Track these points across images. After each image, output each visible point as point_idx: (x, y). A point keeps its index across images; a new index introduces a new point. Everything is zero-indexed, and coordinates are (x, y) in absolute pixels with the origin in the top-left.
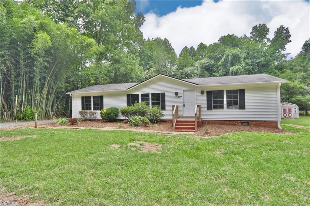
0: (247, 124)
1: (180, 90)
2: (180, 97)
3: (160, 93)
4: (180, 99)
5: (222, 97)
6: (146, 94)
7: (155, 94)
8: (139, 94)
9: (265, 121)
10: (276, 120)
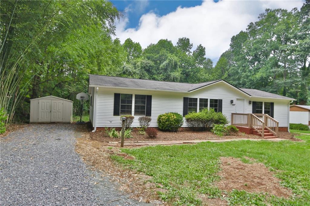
1: (234, 98)
2: (234, 105)
3: (217, 100)
4: (234, 107)
5: (261, 108)
6: (204, 99)
7: (213, 99)
8: (197, 99)
9: (282, 127)
10: (287, 126)
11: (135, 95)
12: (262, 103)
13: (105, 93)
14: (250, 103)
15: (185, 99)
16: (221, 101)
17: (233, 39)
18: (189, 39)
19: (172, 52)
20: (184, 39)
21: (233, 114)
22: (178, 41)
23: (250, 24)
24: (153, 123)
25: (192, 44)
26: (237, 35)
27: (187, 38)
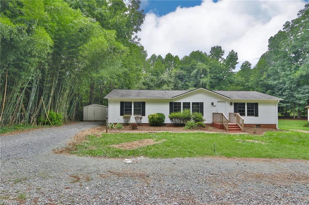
0: (259, 126)
1: (215, 101)
2: (215, 106)
3: (199, 103)
4: (215, 108)
5: (244, 108)
6: (187, 102)
7: (195, 103)
8: (181, 103)
9: (269, 124)
10: (275, 124)
11: (134, 102)
12: (244, 104)
13: (115, 102)
14: (231, 104)
15: (171, 104)
16: (202, 104)
17: (271, 40)
18: (221, 47)
19: (203, 61)
20: (216, 47)
21: (213, 113)
22: (211, 50)
23: (286, 23)
24: (145, 120)
25: (224, 51)
26: (275, 35)
27: (219, 46)
